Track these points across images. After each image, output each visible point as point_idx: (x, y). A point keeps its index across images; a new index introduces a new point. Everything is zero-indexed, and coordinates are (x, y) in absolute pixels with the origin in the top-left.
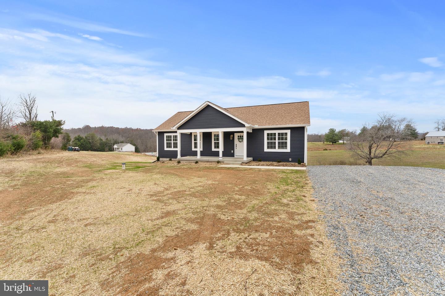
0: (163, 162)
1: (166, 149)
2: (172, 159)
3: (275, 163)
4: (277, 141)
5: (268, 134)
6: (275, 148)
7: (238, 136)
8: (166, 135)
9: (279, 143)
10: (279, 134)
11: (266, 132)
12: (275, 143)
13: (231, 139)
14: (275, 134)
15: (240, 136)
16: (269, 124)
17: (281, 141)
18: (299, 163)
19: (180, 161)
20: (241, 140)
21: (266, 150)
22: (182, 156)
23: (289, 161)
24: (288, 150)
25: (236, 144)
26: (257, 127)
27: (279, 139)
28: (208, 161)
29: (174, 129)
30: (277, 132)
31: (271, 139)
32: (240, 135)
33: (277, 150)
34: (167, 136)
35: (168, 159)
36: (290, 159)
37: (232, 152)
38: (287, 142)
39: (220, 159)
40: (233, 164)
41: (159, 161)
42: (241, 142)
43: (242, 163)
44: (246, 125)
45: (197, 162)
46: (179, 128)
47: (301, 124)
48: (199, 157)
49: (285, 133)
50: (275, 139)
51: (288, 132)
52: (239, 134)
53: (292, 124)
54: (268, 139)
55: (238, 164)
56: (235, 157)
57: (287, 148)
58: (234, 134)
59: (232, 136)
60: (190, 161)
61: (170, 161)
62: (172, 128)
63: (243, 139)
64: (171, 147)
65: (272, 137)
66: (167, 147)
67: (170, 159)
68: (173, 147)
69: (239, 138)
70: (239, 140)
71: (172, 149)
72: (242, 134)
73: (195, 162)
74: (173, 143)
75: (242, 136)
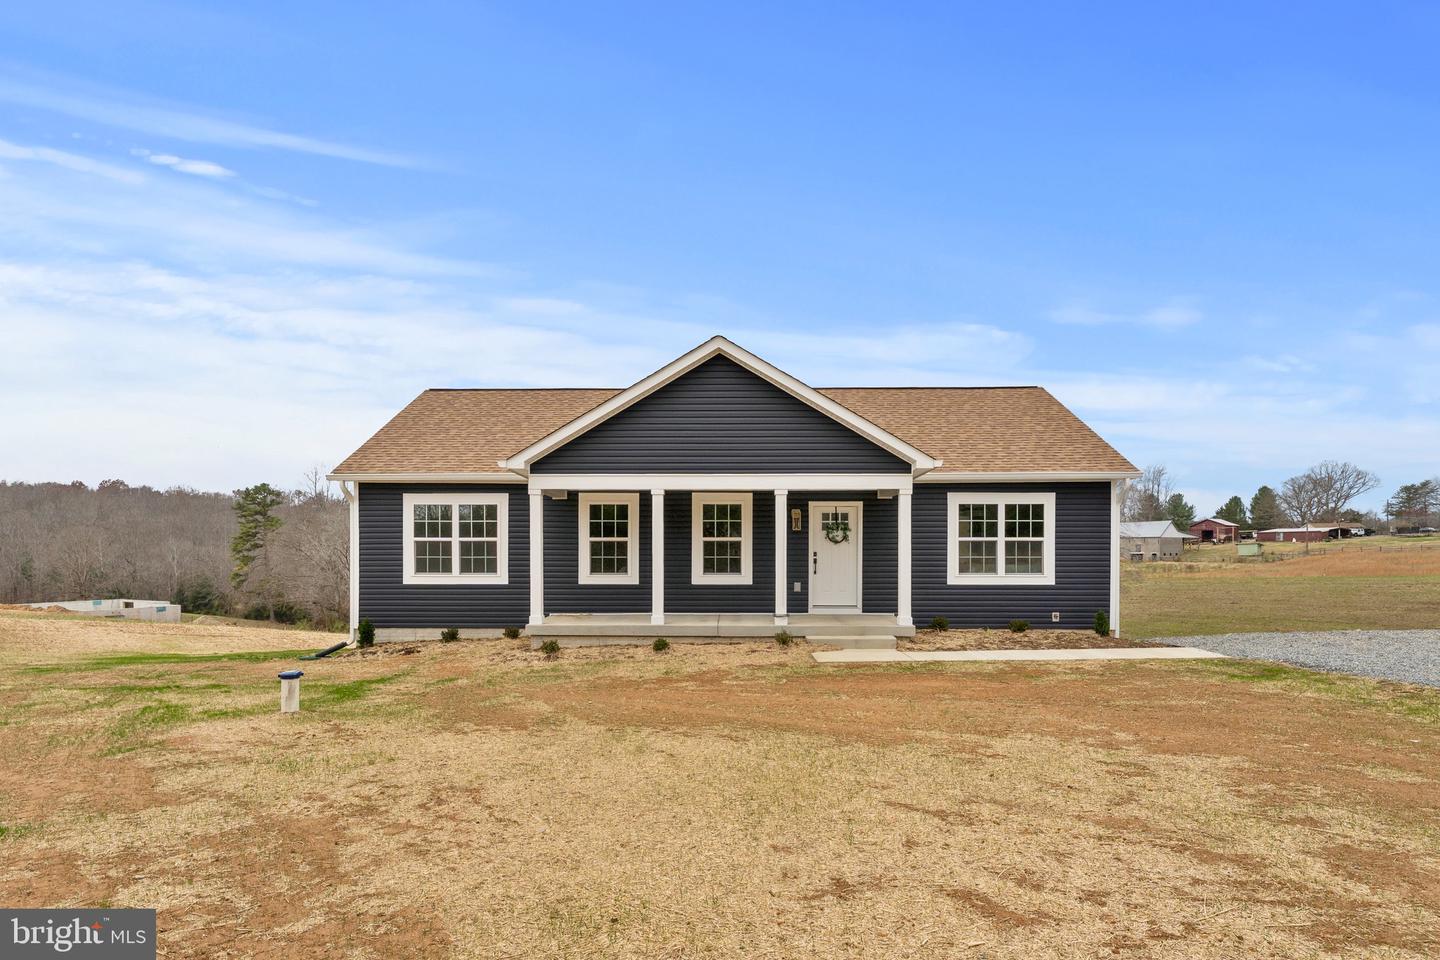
1: (410, 576)
2: (463, 633)
3: (993, 634)
4: (1001, 539)
5: (964, 509)
6: (991, 568)
7: (825, 516)
8: (410, 502)
9: (1010, 547)
10: (1010, 509)
11: (955, 500)
12: (992, 547)
13: (797, 527)
14: (992, 510)
15: (835, 517)
17: (1017, 539)
18: (1103, 633)
20: (839, 534)
21: (954, 576)
22: (559, 611)
23: (1049, 625)
24: (1048, 577)
25: (815, 554)
27: (1010, 531)
30: (1001, 500)
31: (978, 533)
32: (831, 511)
33: (1000, 578)
34: (419, 508)
35: (437, 633)
36: (1056, 617)
37: (797, 587)
38: (1041, 543)
39: (782, 622)
41: (373, 644)
42: (836, 542)
43: (898, 638)
45: (661, 646)
46: (539, 466)
48: (658, 616)
49: (1034, 507)
50: (992, 531)
51: (1048, 501)
52: (829, 507)
53: (1062, 467)
54: (964, 530)
55: (883, 645)
56: (811, 611)
58: (807, 505)
59: (797, 514)
60: (610, 642)
61: (452, 646)
62: (502, 464)
63: (846, 528)
64: (447, 568)
65: (979, 521)
66: (421, 567)
67: (446, 630)
68: (465, 568)
69: (830, 522)
70: (828, 535)
71: (456, 577)
72: (842, 507)
73: (651, 642)
74: (465, 547)
75: (845, 516)
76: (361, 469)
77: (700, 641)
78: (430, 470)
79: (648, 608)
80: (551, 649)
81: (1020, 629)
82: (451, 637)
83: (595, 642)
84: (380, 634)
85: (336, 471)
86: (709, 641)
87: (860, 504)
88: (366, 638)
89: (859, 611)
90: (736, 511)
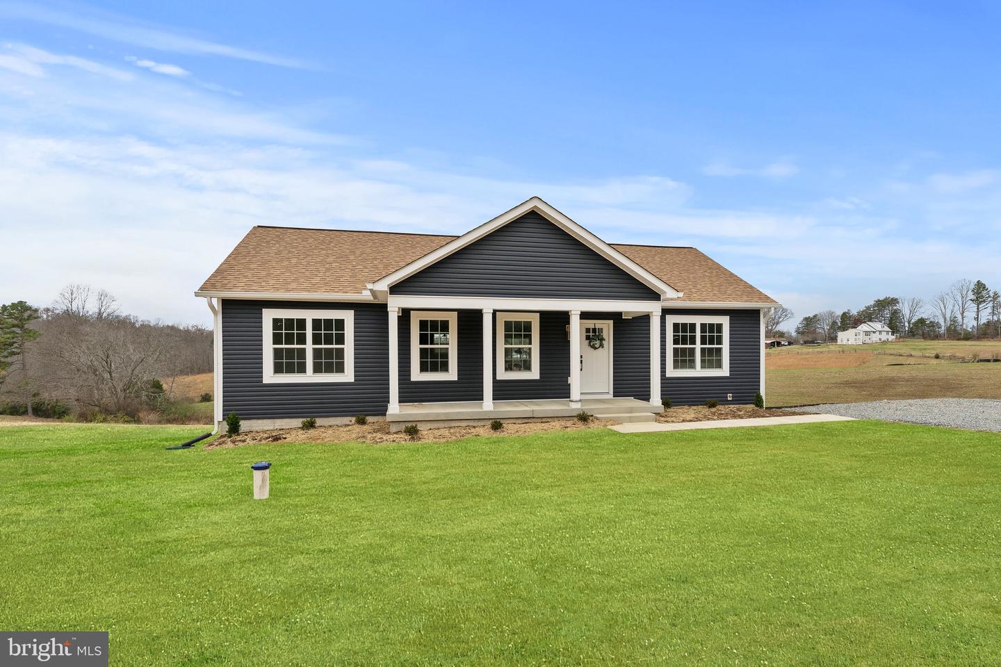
0: (276, 439)
2: (319, 422)
4: (698, 346)
5: (676, 326)
6: (692, 365)
7: (586, 330)
8: (269, 315)
9: (703, 352)
10: (703, 327)
11: (670, 320)
12: (693, 351)
14: (693, 326)
15: (594, 330)
17: (707, 346)
19: (420, 427)
20: (597, 343)
21: (669, 372)
23: (726, 402)
24: (725, 371)
25: (581, 357)
27: (703, 341)
30: (698, 320)
31: (684, 341)
32: (592, 326)
33: (697, 372)
35: (297, 422)
36: (730, 397)
37: (569, 380)
38: (721, 349)
39: (573, 406)
41: (240, 433)
42: (596, 348)
43: (657, 414)
46: (396, 289)
49: (717, 325)
50: (692, 341)
51: (725, 322)
52: (590, 323)
53: (734, 299)
54: (675, 341)
57: (720, 367)
60: (453, 424)
61: (312, 432)
63: (602, 340)
64: (302, 369)
65: (685, 334)
66: (278, 369)
67: (305, 420)
68: (317, 369)
69: (591, 334)
70: (590, 343)
71: (309, 377)
72: (599, 324)
73: (489, 423)
74: (317, 353)
75: (601, 330)
76: (224, 287)
77: (519, 421)
78: (288, 290)
79: (480, 397)
80: (412, 432)
81: (712, 405)
82: (310, 425)
83: (441, 425)
84: (245, 425)
85: (202, 289)
86: (527, 421)
87: (611, 322)
88: (234, 429)
89: (611, 396)
90: (528, 326)
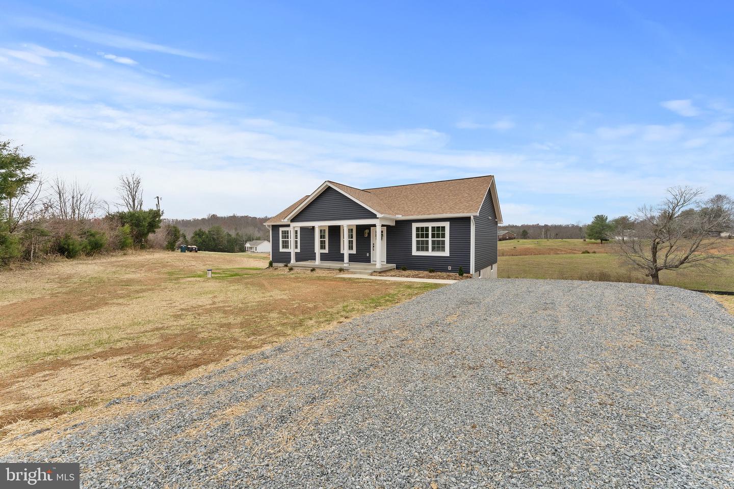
0: (276, 269)
1: (281, 250)
2: (288, 265)
3: (425, 273)
4: (430, 239)
5: (418, 229)
6: (427, 250)
8: (281, 230)
9: (433, 242)
10: (433, 228)
11: (415, 226)
12: (427, 241)
13: (366, 235)
14: (427, 229)
16: (419, 213)
17: (436, 239)
18: (461, 274)
19: (293, 268)
21: (415, 252)
22: (297, 260)
23: (447, 271)
24: (447, 253)
25: (373, 244)
26: (400, 217)
27: (433, 236)
28: (329, 269)
29: (286, 221)
30: (430, 225)
31: (422, 237)
33: (430, 253)
34: (283, 231)
36: (450, 268)
37: (368, 255)
38: (444, 241)
39: (345, 265)
40: (361, 273)
41: (272, 266)
43: (374, 272)
44: (379, 215)
45: (313, 270)
46: (293, 220)
47: (463, 213)
48: (318, 262)
49: (442, 227)
50: (427, 236)
51: (447, 225)
53: (451, 212)
54: (418, 236)
55: (367, 273)
56: (371, 262)
57: (444, 251)
58: (370, 228)
59: (367, 231)
61: (285, 268)
62: (282, 220)
64: (288, 247)
65: (422, 232)
66: (283, 247)
67: (285, 264)
71: (289, 250)
73: (311, 269)
76: (272, 221)
77: (322, 269)
80: (291, 269)
81: (433, 272)
83: (302, 268)
84: (275, 265)
86: (325, 269)
87: (385, 228)
88: (271, 264)
89: (385, 263)
90: (352, 231)
